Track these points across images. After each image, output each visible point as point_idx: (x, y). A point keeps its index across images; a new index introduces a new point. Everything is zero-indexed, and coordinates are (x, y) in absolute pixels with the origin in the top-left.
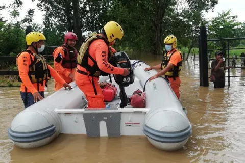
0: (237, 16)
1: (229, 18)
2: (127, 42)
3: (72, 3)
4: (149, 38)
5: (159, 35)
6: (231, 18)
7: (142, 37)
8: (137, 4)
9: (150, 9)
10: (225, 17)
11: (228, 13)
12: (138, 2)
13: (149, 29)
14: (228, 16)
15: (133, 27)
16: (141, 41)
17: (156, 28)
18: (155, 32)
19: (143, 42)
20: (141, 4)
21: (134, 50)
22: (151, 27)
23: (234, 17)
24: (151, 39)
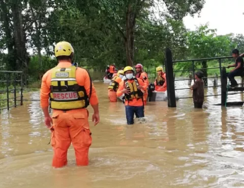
0: (216, 30)
1: (208, 31)
2: (85, 59)
3: (10, 10)
4: (117, 54)
5: (129, 49)
6: (210, 31)
7: (106, 52)
8: (99, 12)
9: (117, 17)
10: (204, 31)
11: (206, 27)
12: (100, 9)
13: (116, 41)
14: (207, 30)
15: (95, 41)
16: (106, 58)
17: (126, 39)
18: (124, 44)
19: (108, 59)
20: (104, 11)
21: (95, 70)
22: (118, 38)
23: (213, 31)
24: (119, 56)
